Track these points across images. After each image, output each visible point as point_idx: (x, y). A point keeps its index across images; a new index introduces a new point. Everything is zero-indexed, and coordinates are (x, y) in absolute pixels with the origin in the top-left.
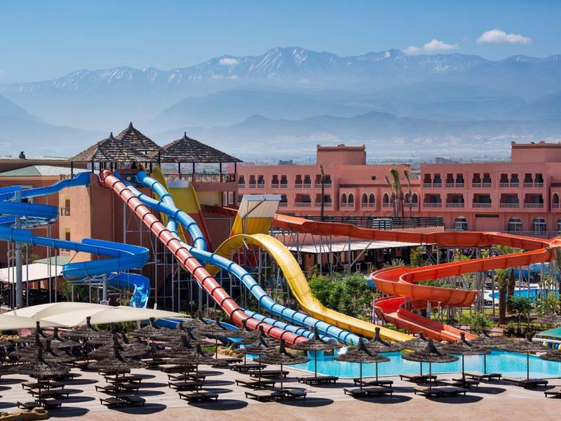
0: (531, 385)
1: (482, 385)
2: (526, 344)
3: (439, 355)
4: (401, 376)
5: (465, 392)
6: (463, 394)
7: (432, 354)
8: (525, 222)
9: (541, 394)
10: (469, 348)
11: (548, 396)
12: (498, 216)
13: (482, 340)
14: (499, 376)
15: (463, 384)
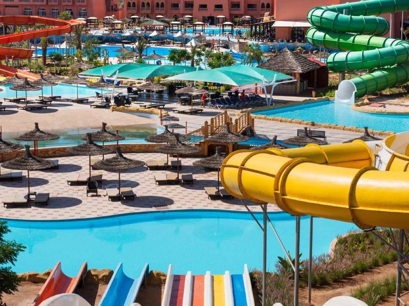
0: (81, 101)
1: (53, 102)
2: (77, 79)
3: (32, 87)
4: (5, 99)
5: (46, 107)
6: (45, 108)
7: (27, 86)
8: (34, 10)
9: (88, 106)
10: (46, 82)
11: (92, 107)
12: (18, 7)
13: (50, 77)
14: (60, 97)
15: (42, 102)
